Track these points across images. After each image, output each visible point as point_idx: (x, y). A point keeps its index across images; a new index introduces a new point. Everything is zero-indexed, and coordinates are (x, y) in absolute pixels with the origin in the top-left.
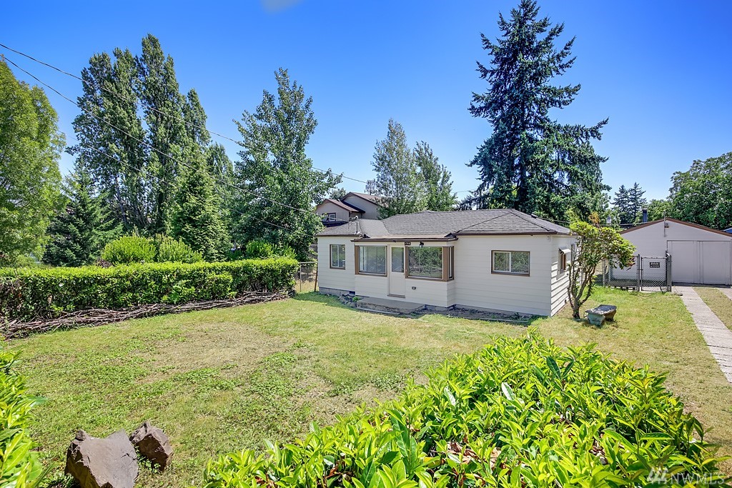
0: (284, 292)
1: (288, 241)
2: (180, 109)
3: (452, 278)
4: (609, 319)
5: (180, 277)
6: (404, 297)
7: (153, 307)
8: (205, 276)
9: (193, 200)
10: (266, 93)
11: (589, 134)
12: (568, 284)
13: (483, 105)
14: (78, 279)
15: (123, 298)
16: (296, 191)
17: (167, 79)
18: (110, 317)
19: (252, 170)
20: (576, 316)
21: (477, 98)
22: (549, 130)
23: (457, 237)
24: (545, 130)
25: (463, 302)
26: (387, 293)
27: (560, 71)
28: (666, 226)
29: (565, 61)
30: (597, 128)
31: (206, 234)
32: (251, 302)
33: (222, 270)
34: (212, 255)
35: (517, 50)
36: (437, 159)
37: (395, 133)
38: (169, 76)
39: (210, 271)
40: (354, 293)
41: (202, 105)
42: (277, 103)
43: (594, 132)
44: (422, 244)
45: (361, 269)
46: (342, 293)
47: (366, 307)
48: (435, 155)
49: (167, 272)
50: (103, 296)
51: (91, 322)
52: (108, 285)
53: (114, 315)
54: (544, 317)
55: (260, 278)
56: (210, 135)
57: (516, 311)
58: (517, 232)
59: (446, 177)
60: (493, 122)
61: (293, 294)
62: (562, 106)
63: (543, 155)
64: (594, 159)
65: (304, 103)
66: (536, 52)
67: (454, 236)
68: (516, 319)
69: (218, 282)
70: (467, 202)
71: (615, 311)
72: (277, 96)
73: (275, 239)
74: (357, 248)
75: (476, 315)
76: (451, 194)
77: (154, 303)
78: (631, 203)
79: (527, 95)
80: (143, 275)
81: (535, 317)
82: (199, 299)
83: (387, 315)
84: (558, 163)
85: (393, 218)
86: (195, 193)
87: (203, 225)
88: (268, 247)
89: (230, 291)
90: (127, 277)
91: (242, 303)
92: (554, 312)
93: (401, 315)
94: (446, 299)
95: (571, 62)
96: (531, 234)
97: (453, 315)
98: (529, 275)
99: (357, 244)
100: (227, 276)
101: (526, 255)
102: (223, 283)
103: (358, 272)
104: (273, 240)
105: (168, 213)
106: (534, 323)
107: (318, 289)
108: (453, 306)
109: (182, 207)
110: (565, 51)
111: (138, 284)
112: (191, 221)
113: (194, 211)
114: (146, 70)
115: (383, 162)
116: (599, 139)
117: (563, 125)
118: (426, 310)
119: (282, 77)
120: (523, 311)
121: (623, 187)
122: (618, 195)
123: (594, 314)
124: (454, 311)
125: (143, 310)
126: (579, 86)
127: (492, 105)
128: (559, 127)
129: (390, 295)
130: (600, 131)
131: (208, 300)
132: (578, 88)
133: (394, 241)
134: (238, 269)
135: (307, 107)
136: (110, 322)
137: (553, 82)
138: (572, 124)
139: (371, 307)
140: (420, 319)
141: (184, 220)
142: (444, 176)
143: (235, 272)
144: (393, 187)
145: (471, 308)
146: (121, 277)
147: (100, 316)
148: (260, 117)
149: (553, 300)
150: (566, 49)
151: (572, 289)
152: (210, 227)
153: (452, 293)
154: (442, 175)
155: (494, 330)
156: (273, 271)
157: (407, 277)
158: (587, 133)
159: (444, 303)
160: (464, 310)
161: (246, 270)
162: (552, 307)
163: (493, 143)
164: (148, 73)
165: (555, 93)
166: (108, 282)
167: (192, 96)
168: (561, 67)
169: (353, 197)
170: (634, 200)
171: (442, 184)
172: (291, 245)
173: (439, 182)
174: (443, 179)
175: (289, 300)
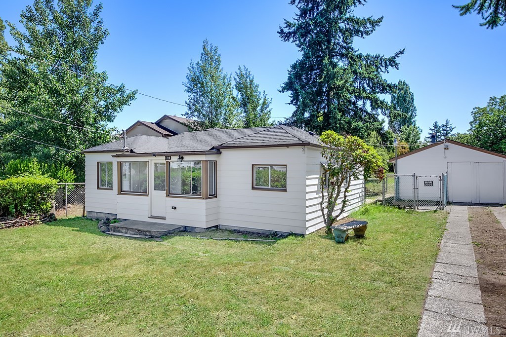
1: (64, 161)
3: (215, 195)
4: (360, 234)
6: (164, 218)
11: (388, 63)
20: (329, 231)
22: (352, 58)
23: (221, 150)
24: (348, 59)
25: (226, 222)
26: (147, 214)
28: (446, 148)
30: (395, 58)
36: (258, 86)
43: (392, 62)
44: (182, 157)
45: (124, 189)
48: (255, 82)
54: (296, 235)
57: (274, 230)
58: (275, 143)
62: (364, 35)
63: (342, 82)
67: (217, 150)
74: (120, 164)
75: (232, 235)
84: (360, 90)
92: (310, 229)
93: (151, 238)
94: (204, 219)
96: (287, 146)
98: (285, 191)
99: (119, 159)
101: (283, 168)
103: (121, 191)
106: (282, 240)
107: (85, 213)
108: (216, 226)
116: (397, 68)
117: (364, 54)
121: (436, 123)
122: (432, 130)
123: (337, 229)
124: (216, 231)
126: (382, 18)
127: (300, 31)
128: (360, 56)
129: (151, 217)
130: (397, 60)
132: (380, 20)
133: (155, 155)
138: (373, 54)
139: (124, 231)
145: (233, 228)
153: (212, 212)
154: (261, 102)
157: (168, 196)
158: (386, 63)
159: (204, 223)
162: (309, 224)
165: (358, 23)
169: (169, 120)
170: (446, 134)
171: (262, 111)
172: (70, 164)
173: (259, 108)
174: (262, 107)
175: (41, 226)
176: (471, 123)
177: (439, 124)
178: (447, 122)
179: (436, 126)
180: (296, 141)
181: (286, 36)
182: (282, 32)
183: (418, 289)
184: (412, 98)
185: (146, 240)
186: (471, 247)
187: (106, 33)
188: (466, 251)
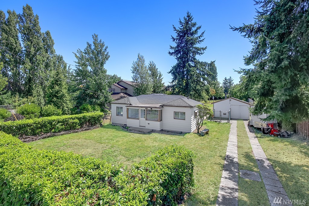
0: (98, 125)
2: (41, 40)
3: (161, 120)
4: (207, 133)
5: (59, 122)
6: (145, 127)
7: (49, 134)
8: (68, 121)
9: (57, 88)
10: (88, 43)
12: (196, 123)
13: (173, 51)
14: (20, 125)
15: (37, 131)
16: (101, 84)
17: (35, 25)
18: (32, 139)
19: (81, 73)
20: (198, 132)
21: (172, 48)
23: (163, 106)
24: (195, 63)
25: (165, 128)
27: (200, 42)
28: (230, 100)
29: (202, 38)
30: (212, 63)
31: (63, 102)
32: (85, 130)
33: (75, 118)
34: (65, 110)
35: (185, 33)
36: (157, 69)
37: (141, 59)
38: (36, 24)
39: (70, 119)
40: (126, 125)
41: (53, 38)
42: (93, 47)
44: (151, 109)
45: (129, 116)
46: (121, 125)
47: (132, 131)
48: (157, 67)
49: (54, 120)
50: (29, 131)
51: (25, 141)
52: (32, 127)
53: (34, 138)
54: (189, 133)
55: (89, 120)
56: (56, 52)
57: (181, 131)
58: (181, 106)
59: (160, 76)
60: (177, 59)
61: (101, 126)
62: (200, 54)
64: (210, 75)
65: (104, 48)
66: (192, 34)
68: (181, 133)
69: (73, 123)
70: (168, 87)
71: (209, 131)
72: (93, 44)
73: (92, 103)
74: (128, 109)
75: (169, 133)
76: (162, 82)
77: (49, 133)
78: (229, 84)
79: (189, 50)
80: (45, 122)
81: (186, 133)
82: (65, 130)
83: (139, 133)
85: (140, 96)
86: (58, 85)
87: (61, 98)
88: (89, 107)
89: (77, 126)
90: (39, 123)
91: (82, 131)
92: (192, 131)
93: (144, 133)
95: (203, 40)
96: (186, 107)
97: (162, 133)
98: (185, 120)
99: (128, 107)
100: (77, 121)
101: (184, 113)
102: (75, 123)
103: (128, 118)
104: (91, 103)
105: (34, 87)
106: (186, 135)
107: (111, 123)
108: (162, 130)
109: (52, 90)
110: (202, 35)
111: (43, 126)
112: (56, 96)
113: (57, 92)
114: (24, 21)
115: (136, 70)
117: (201, 61)
118: (153, 131)
119: (95, 37)
120: (183, 131)
121: (226, 78)
122: (224, 81)
123: (202, 132)
124: (162, 131)
125: (45, 136)
126: (206, 47)
127: (177, 52)
128: (199, 62)
129: (140, 126)
131: (69, 130)
132: (206, 48)
133: (142, 107)
134: (81, 118)
135: (105, 49)
136: (32, 141)
137: (197, 45)
138: (204, 61)
139: (134, 131)
140: (151, 135)
141: (53, 96)
142: (160, 75)
143: (79, 119)
144: (139, 80)
145: (167, 130)
146: (37, 124)
147: (29, 139)
148: (86, 53)
149: (192, 127)
150: (202, 34)
151: (198, 124)
152: (65, 99)
153: (161, 125)
154: (159, 75)
155: (174, 138)
156: (94, 117)
157: (146, 120)
158: (208, 65)
159: (159, 129)
160: (165, 131)
161: (84, 118)
162: (192, 129)
163: (177, 67)
164: (25, 22)
165: (198, 50)
166: (32, 125)
167: (48, 33)
168: (200, 41)
169: (122, 82)
170: (230, 83)
171: (159, 78)
172: (99, 105)
173: (158, 77)
174: (159, 77)
175: (100, 128)
176: (240, 82)
177: (227, 78)
178: (230, 77)
179: (226, 79)
180: (188, 105)
181: (171, 54)
182: (170, 53)
183: (225, 147)
184: (216, 69)
185: (142, 134)
186: (236, 137)
187: (109, 56)
188: (235, 138)
